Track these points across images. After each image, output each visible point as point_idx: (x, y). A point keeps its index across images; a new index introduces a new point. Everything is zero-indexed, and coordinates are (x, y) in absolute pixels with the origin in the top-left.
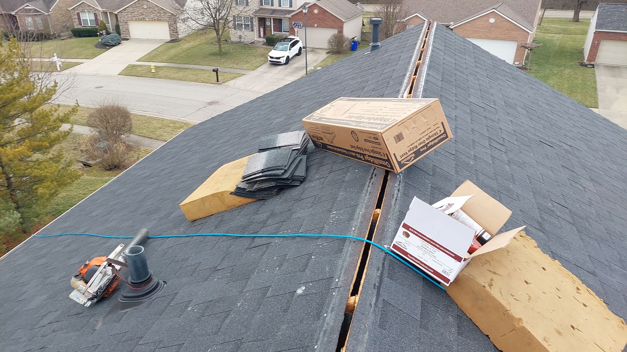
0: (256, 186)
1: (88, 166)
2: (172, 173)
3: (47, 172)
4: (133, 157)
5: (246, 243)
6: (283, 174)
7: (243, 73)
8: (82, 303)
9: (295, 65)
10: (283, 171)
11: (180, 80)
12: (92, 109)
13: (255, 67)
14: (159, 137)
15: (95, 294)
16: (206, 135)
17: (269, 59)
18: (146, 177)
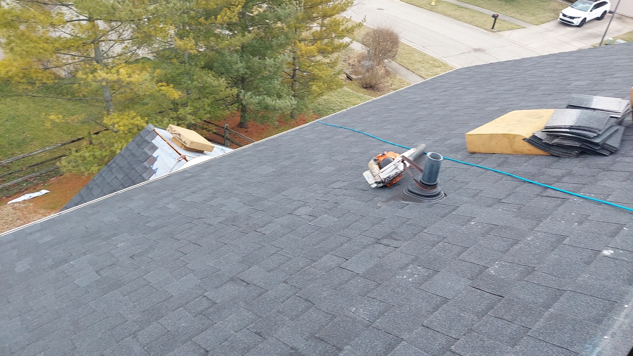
0: (556, 141)
1: (350, 79)
2: (445, 105)
3: (323, 74)
4: (388, 82)
5: (538, 190)
6: (595, 137)
7: (524, 26)
8: (370, 183)
9: (590, 31)
10: (595, 135)
11: (455, 18)
12: (369, 28)
13: (540, 22)
14: (416, 70)
15: (384, 180)
16: (483, 79)
17: (561, 16)
18: (417, 101)
